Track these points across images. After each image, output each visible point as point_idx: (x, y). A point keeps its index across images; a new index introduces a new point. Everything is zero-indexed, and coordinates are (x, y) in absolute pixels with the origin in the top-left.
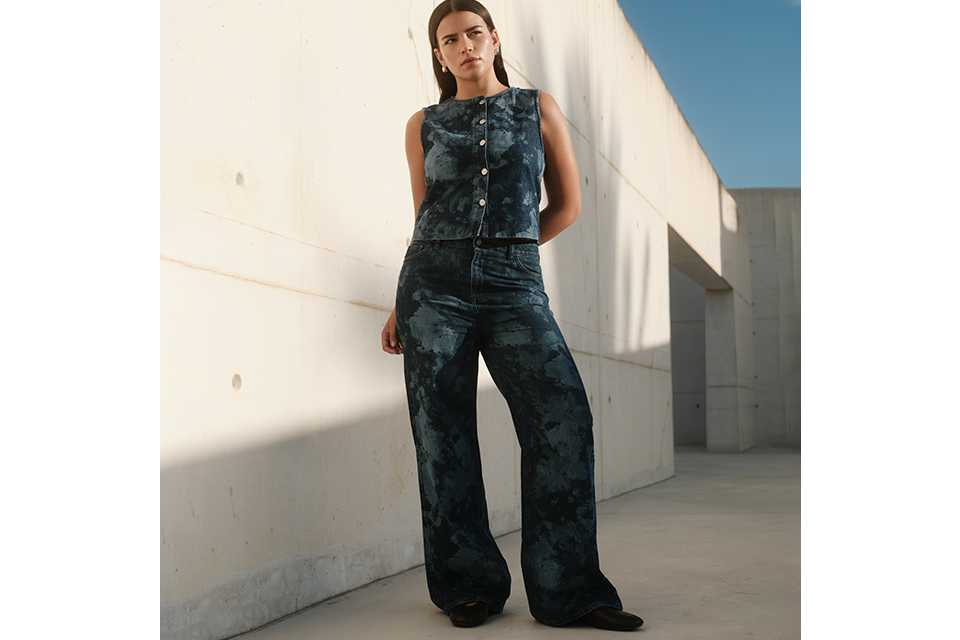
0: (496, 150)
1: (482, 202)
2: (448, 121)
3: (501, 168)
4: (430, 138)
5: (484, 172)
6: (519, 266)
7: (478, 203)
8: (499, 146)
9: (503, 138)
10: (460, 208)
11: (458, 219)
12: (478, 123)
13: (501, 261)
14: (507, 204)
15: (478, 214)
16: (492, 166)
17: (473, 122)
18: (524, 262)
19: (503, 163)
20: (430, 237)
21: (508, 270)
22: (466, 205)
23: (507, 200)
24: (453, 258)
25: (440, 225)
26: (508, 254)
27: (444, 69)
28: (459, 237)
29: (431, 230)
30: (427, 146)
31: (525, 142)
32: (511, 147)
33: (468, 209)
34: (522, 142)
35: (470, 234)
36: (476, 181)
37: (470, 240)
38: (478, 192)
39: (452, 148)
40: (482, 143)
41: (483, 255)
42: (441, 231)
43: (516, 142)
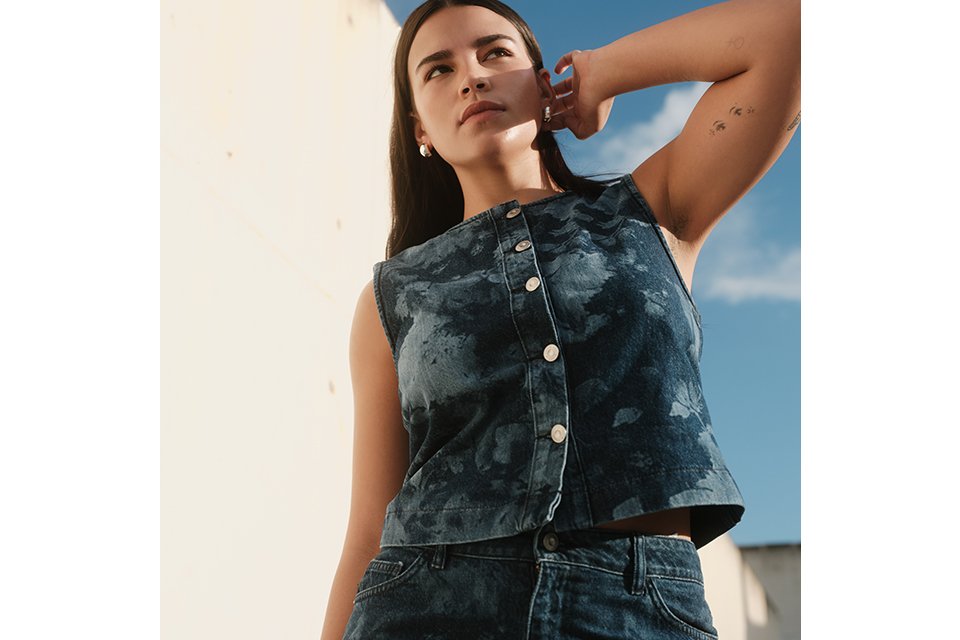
0: (570, 294)
1: (560, 433)
2: (434, 266)
3: (592, 339)
4: (401, 309)
5: (551, 352)
6: (657, 608)
7: (548, 435)
8: (575, 286)
9: (582, 267)
10: (501, 456)
11: (497, 484)
12: (513, 250)
13: (610, 593)
14: (624, 427)
15: (552, 464)
16: (570, 336)
17: (500, 250)
18: (670, 595)
19: (595, 322)
20: (425, 537)
21: (630, 620)
22: (515, 446)
23: (624, 416)
24: (479, 592)
25: (451, 505)
26: (630, 572)
27: (423, 150)
28: (499, 533)
29: (428, 520)
30: (395, 329)
31: (640, 268)
32: (607, 285)
33: (523, 453)
34: (631, 268)
35: (529, 521)
36: (531, 379)
37: (526, 537)
38: (541, 407)
39: (454, 313)
40: (532, 284)
41: (560, 578)
42: (455, 521)
43: (618, 271)
